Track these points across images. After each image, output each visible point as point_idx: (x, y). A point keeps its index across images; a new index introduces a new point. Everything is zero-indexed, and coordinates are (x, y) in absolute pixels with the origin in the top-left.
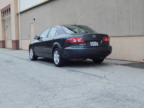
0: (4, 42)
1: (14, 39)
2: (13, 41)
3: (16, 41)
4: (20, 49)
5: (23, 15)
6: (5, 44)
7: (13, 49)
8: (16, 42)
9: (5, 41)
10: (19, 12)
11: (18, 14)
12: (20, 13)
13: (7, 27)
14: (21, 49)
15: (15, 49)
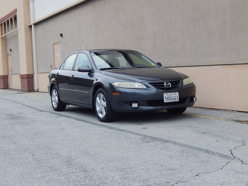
0: (5, 78)
1: (24, 72)
2: (22, 77)
3: (28, 75)
4: (36, 90)
5: (40, 27)
6: (7, 81)
7: (22, 91)
8: (28, 78)
9: (7, 76)
10: (32, 22)
11: (31, 26)
12: (33, 24)
13: (11, 50)
14: (38, 91)
15: (27, 90)
